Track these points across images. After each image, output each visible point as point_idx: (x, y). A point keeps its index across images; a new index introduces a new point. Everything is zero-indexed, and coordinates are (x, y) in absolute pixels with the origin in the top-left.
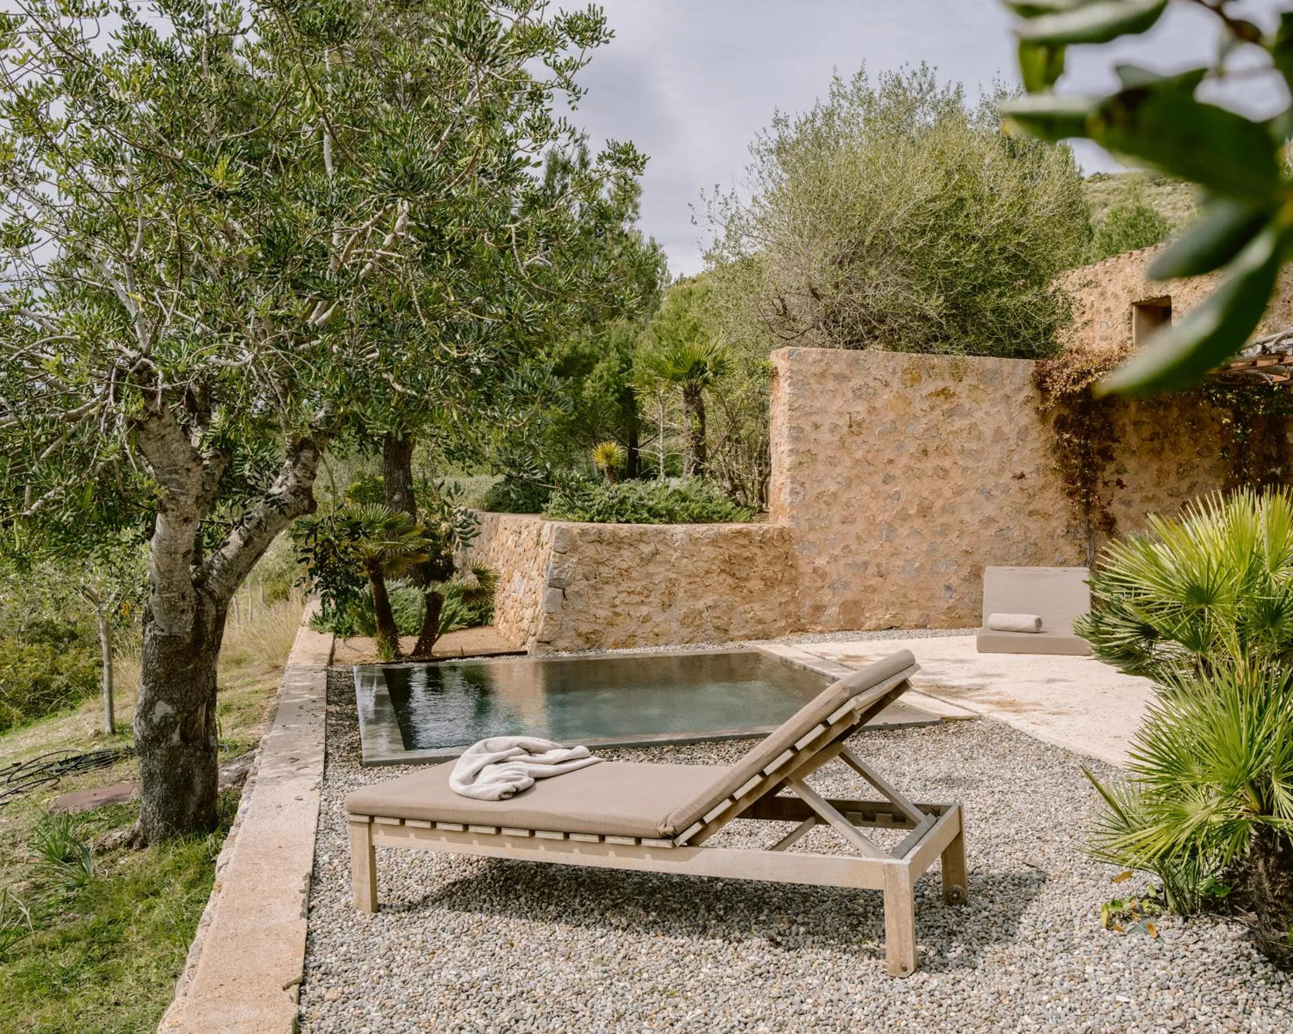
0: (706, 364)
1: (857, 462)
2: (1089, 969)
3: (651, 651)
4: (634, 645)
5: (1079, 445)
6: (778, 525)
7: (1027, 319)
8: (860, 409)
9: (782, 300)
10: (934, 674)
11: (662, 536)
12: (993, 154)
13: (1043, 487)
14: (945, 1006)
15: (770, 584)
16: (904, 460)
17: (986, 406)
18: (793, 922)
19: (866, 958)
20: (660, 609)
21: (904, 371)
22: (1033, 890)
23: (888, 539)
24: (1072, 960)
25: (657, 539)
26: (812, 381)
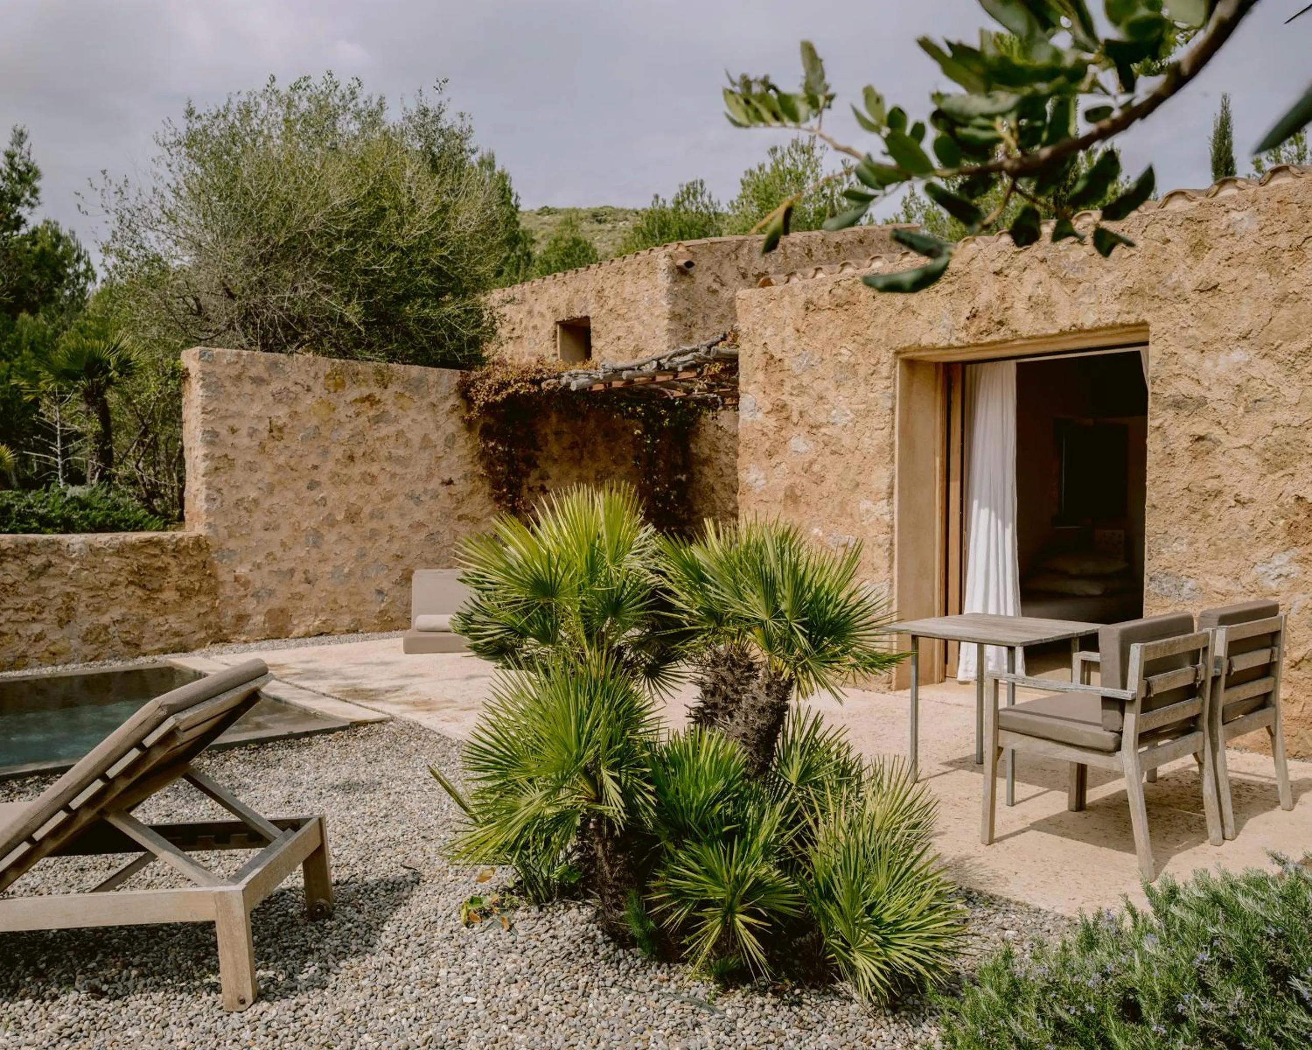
0: (109, 363)
1: (279, 468)
2: (443, 972)
3: (47, 671)
4: (25, 666)
5: (504, 452)
6: (193, 534)
7: (452, 330)
8: (280, 413)
9: (196, 300)
10: (354, 678)
11: (55, 547)
12: (415, 168)
13: (472, 493)
14: (280, 1037)
15: (186, 594)
16: (330, 466)
17: (412, 413)
18: (125, 966)
19: (205, 994)
20: (56, 626)
21: (327, 377)
22: (405, 894)
23: (316, 545)
24: (429, 965)
25: (49, 550)
26: (227, 384)
